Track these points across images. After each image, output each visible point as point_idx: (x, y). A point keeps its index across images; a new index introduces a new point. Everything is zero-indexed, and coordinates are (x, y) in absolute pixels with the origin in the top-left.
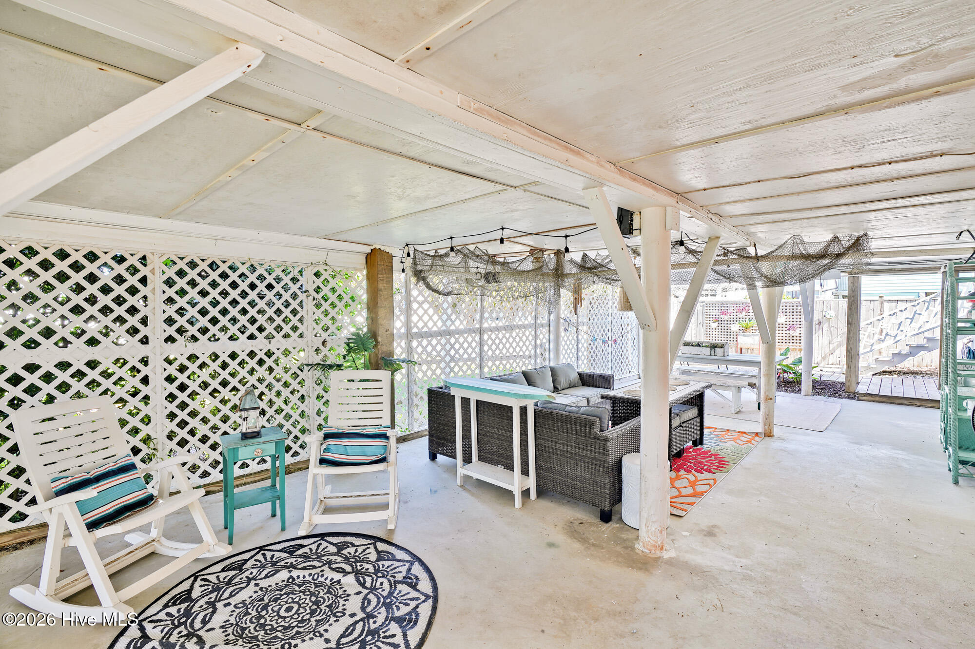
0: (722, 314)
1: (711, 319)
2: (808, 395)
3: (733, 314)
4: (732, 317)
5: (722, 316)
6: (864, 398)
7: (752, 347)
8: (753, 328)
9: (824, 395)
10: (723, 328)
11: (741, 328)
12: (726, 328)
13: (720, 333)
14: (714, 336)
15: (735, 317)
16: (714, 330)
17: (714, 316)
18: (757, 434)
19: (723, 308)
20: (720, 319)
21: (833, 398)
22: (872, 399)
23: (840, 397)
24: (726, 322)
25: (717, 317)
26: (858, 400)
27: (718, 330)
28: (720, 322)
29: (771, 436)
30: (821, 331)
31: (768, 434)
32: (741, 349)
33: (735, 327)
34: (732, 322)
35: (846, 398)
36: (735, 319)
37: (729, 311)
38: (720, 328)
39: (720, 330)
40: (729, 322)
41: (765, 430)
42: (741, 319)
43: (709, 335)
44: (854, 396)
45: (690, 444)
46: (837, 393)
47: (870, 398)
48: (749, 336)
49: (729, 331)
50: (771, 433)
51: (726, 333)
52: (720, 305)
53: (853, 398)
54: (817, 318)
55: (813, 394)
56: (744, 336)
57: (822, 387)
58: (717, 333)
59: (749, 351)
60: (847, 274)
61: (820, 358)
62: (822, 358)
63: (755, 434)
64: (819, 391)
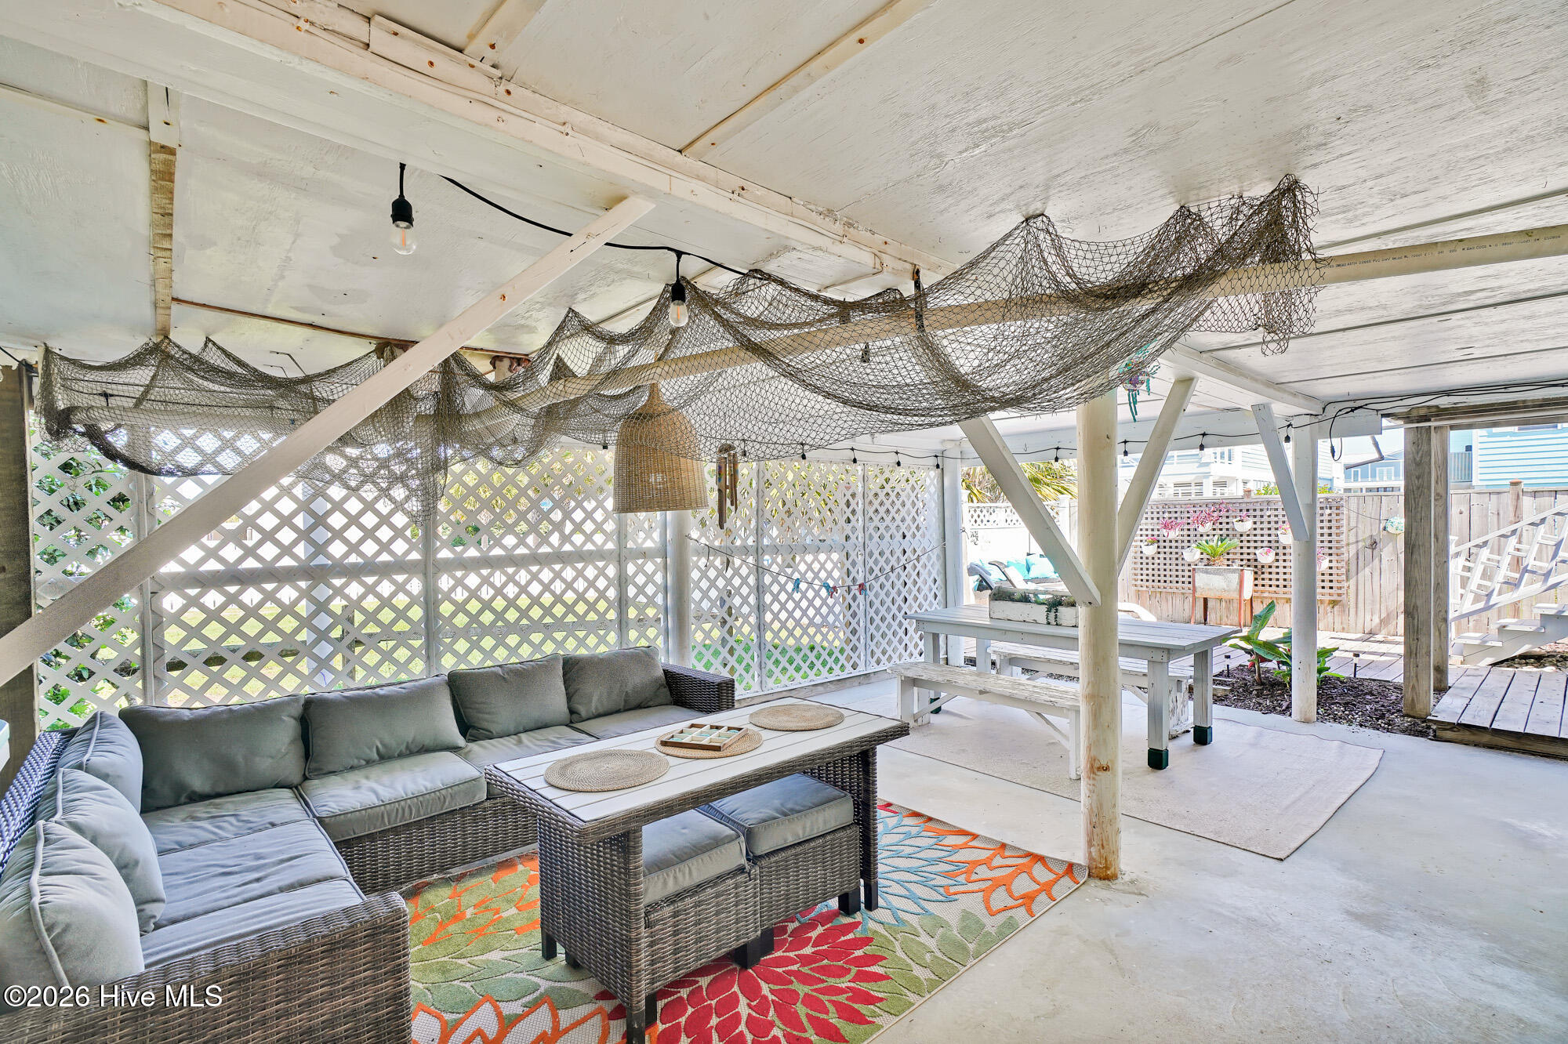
0: (1166, 527)
1: (1144, 538)
2: (1307, 721)
3: (1187, 527)
4: (1186, 532)
5: (1165, 532)
6: (1449, 734)
7: (1225, 595)
8: (1230, 556)
9: (1350, 723)
10: (1168, 556)
11: (1205, 556)
12: (1174, 556)
13: (1162, 567)
14: (1150, 572)
15: (1192, 533)
16: (1150, 561)
17: (1149, 532)
18: (1070, 868)
19: (1167, 515)
20: (1161, 538)
21: (1372, 731)
22: (1472, 738)
23: (1390, 728)
24: (1174, 544)
25: (1156, 533)
26: (1436, 738)
27: (1157, 561)
28: (1162, 544)
29: (1107, 878)
30: (1377, 561)
31: (1102, 872)
32: (1206, 600)
33: (1192, 555)
34: (1186, 544)
35: (1405, 731)
36: (1192, 538)
37: (1179, 521)
38: (1162, 556)
39: (1162, 561)
40: (1179, 544)
41: (1091, 858)
42: (1205, 538)
43: (1139, 572)
44: (1424, 727)
45: (834, 903)
46: (1382, 716)
47: (1467, 735)
48: (1217, 573)
49: (1180, 562)
50: (1107, 868)
51: (1174, 567)
52: (1161, 510)
53: (1422, 734)
54: (1368, 534)
55: (1321, 718)
56: (1207, 572)
57: (1348, 699)
58: (1156, 566)
59: (1224, 603)
60: (1401, 422)
61: (1376, 620)
62: (1381, 621)
63: (1065, 867)
64: (1339, 710)
